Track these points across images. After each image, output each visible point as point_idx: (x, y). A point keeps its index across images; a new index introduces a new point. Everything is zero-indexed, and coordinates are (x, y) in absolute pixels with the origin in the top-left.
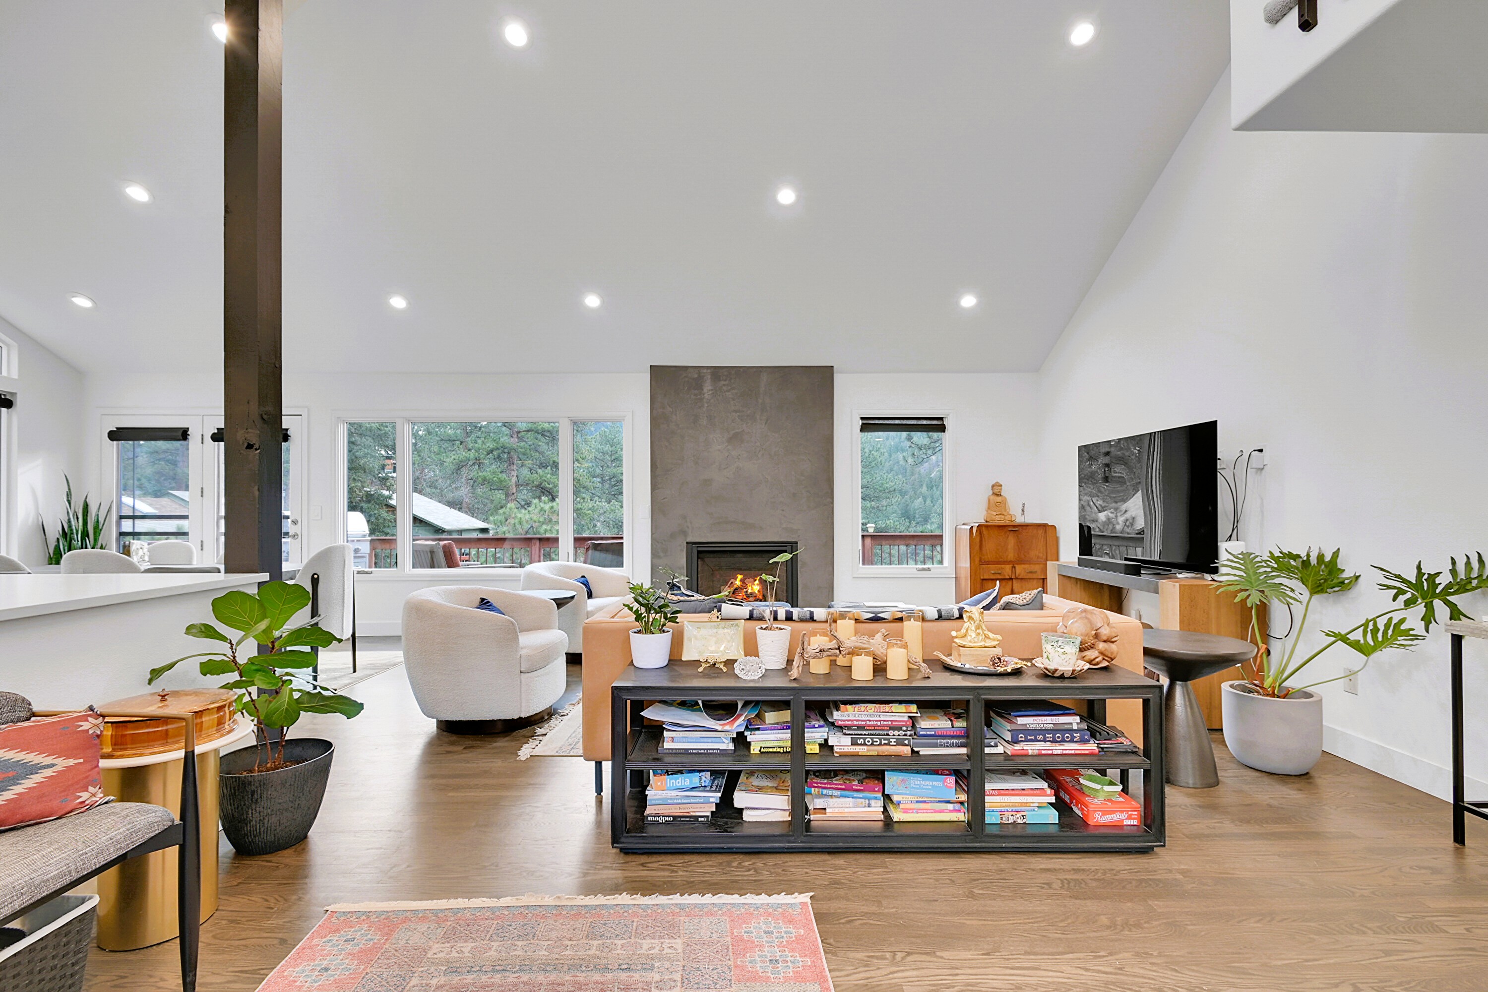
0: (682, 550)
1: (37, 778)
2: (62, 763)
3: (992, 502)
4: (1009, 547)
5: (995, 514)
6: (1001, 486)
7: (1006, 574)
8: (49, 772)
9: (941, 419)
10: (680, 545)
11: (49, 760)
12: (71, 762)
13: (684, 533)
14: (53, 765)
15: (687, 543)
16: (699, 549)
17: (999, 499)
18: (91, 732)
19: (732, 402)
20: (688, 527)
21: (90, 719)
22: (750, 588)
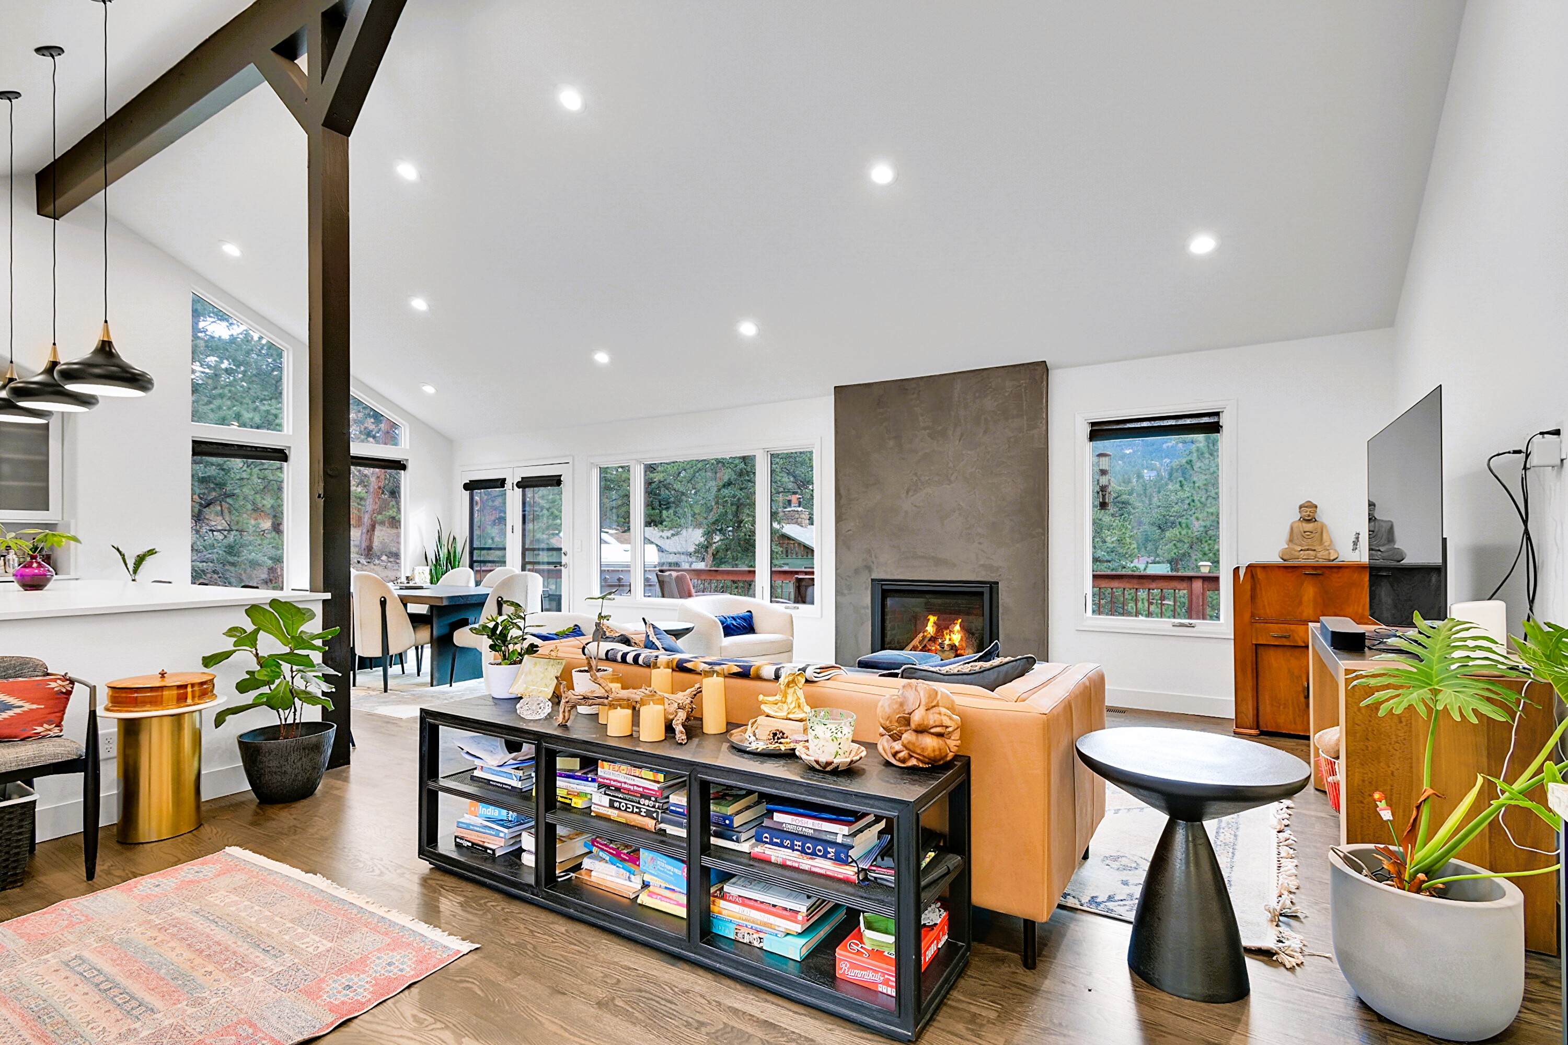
0: (866, 588)
1: (10, 713)
2: (28, 706)
3: (1295, 530)
4: (1305, 599)
5: (1299, 548)
6: (1316, 507)
7: (1297, 638)
8: (18, 711)
9: (1217, 414)
10: (865, 582)
11: (21, 703)
12: (34, 706)
13: (869, 569)
14: (22, 707)
15: (873, 580)
16: (884, 587)
17: (1309, 526)
18: (56, 689)
19: (921, 418)
20: (873, 563)
21: (58, 681)
22: (947, 637)
